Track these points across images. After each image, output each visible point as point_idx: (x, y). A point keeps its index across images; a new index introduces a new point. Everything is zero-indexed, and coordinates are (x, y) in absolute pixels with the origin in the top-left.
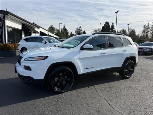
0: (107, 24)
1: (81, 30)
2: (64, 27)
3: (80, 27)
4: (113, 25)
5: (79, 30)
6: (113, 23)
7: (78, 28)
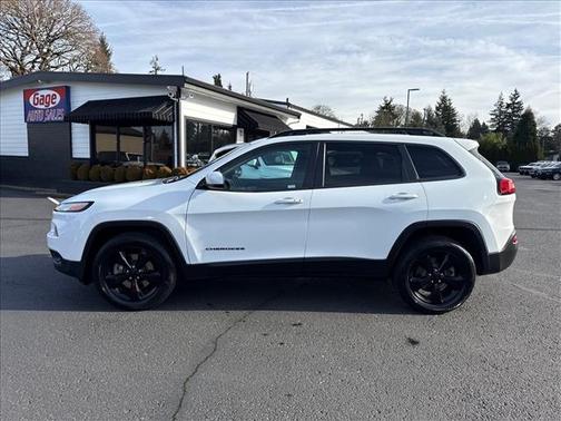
1: (520, 109)
2: (444, 99)
3: (516, 95)
5: (508, 106)
7: (507, 101)
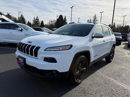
0: (61, 16)
1: (38, 20)
2: (22, 15)
3: (37, 17)
4: (65, 18)
6: (65, 17)
